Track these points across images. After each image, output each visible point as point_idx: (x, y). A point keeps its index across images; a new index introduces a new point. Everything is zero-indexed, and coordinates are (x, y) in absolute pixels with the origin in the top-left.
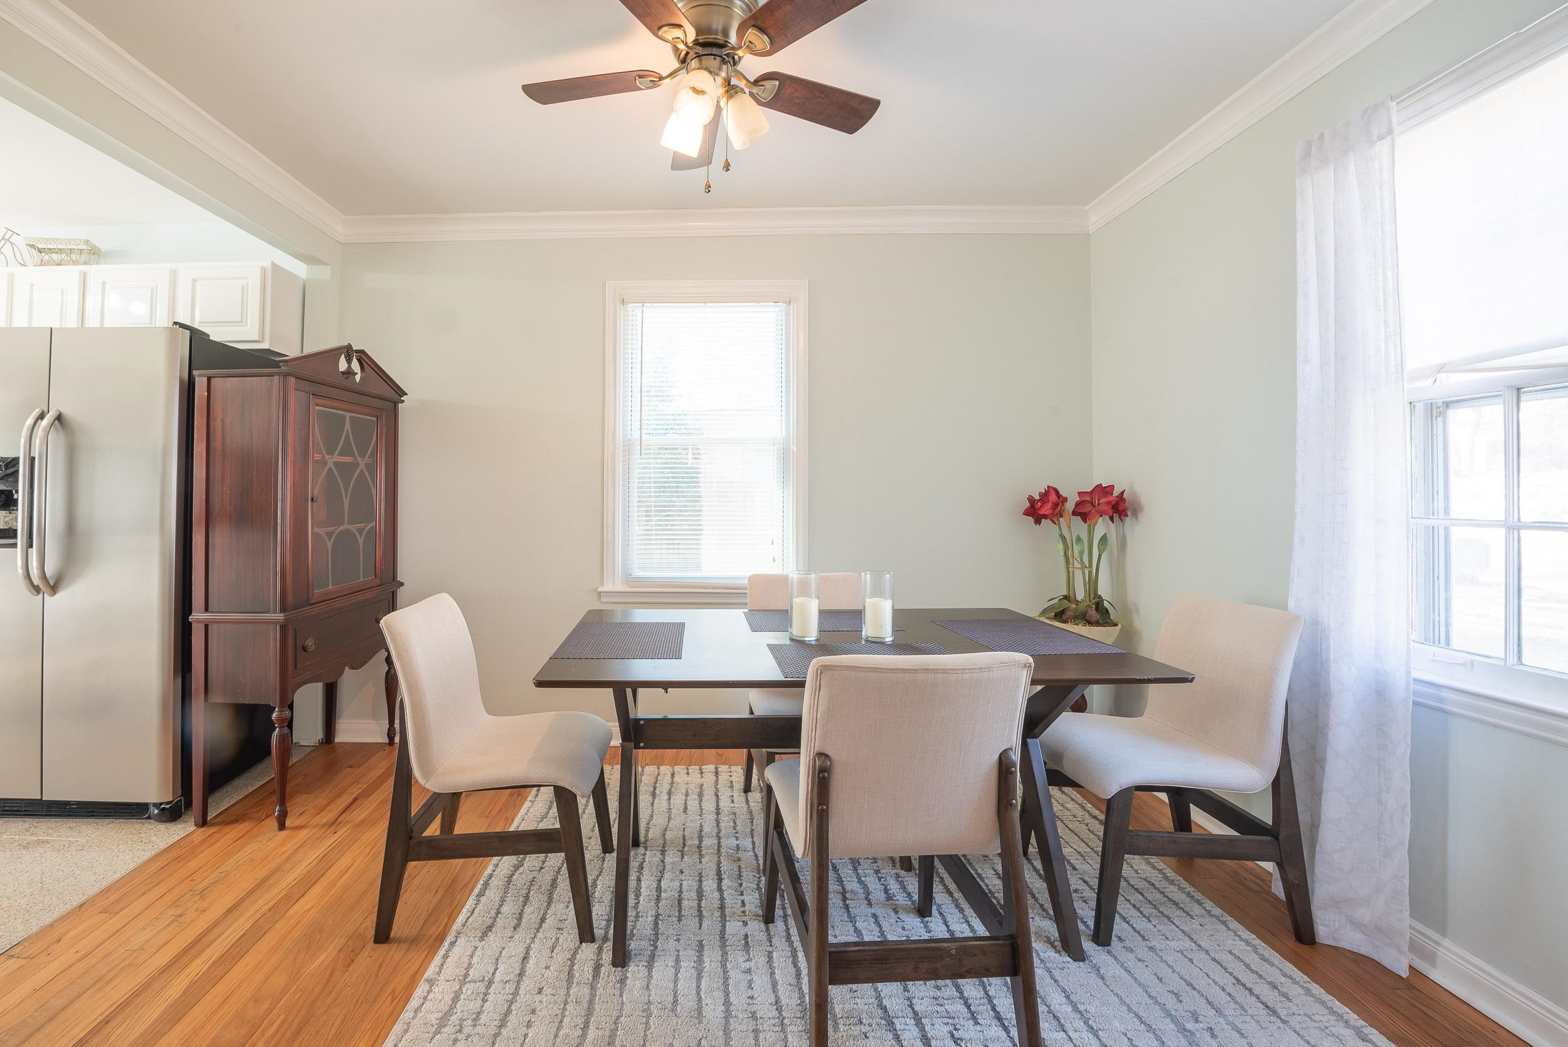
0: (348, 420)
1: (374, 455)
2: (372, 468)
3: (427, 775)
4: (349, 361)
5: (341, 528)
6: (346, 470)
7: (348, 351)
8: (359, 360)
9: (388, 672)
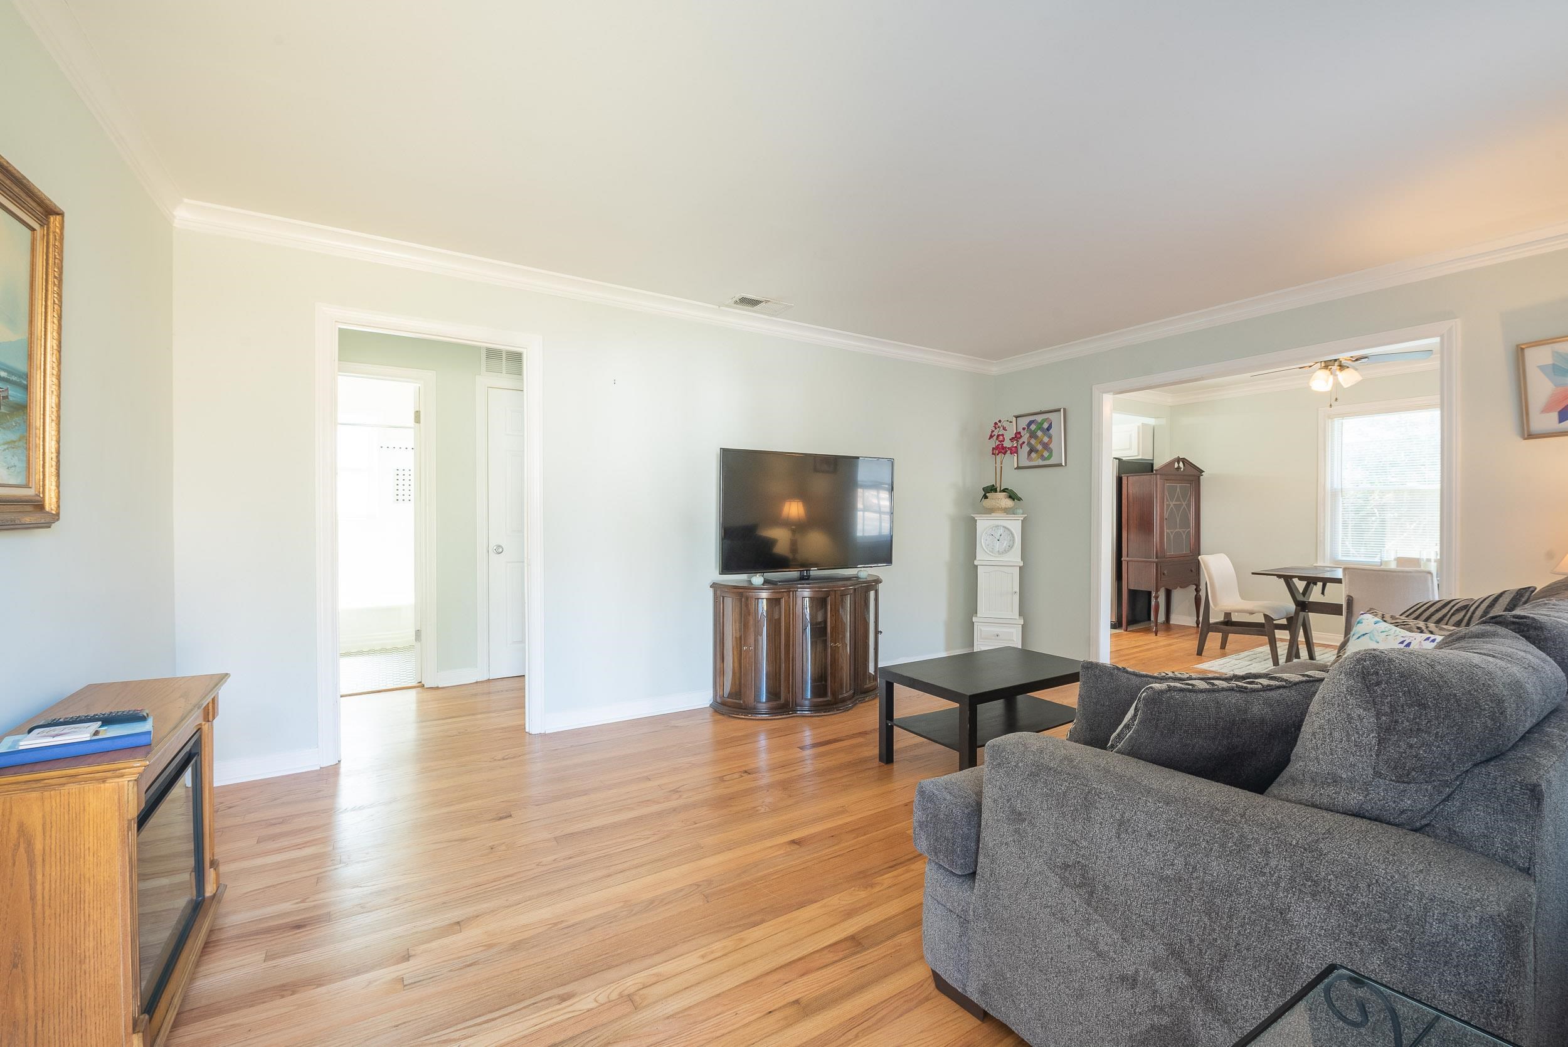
0: (1178, 487)
1: (1189, 500)
2: (1189, 506)
3: (1215, 605)
4: (1179, 464)
5: (1177, 530)
6: (1178, 507)
7: (1178, 460)
8: (1183, 462)
9: (1196, 595)
